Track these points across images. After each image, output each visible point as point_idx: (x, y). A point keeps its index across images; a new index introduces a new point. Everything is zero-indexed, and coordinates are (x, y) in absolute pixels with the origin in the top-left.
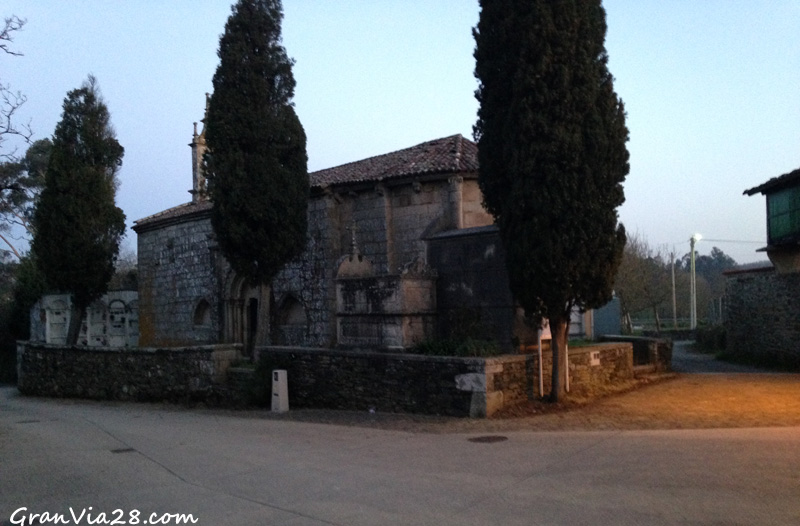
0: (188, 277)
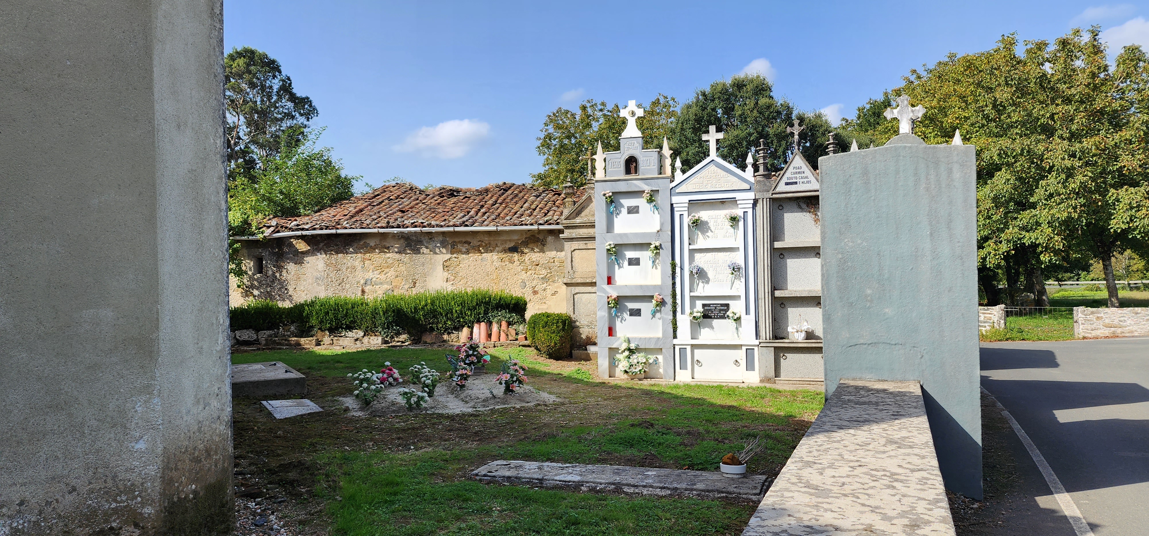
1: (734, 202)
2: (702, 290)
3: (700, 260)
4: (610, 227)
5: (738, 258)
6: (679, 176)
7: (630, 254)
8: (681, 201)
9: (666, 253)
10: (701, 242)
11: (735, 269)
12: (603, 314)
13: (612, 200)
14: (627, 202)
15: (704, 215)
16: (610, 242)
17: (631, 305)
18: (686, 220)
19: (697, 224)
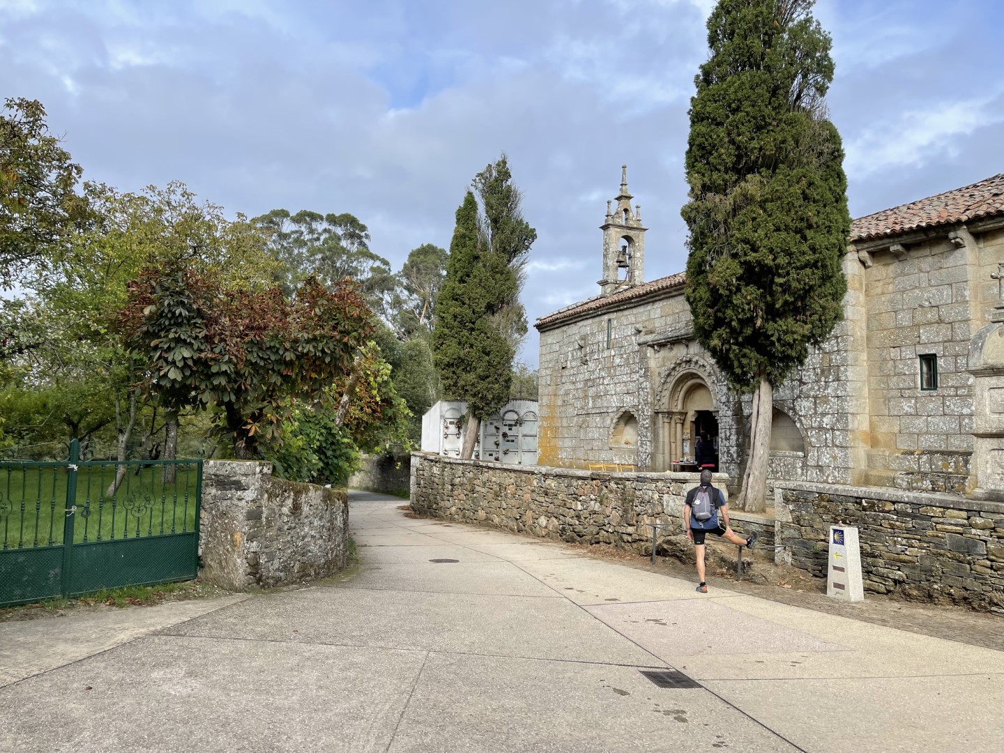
0: (606, 382)
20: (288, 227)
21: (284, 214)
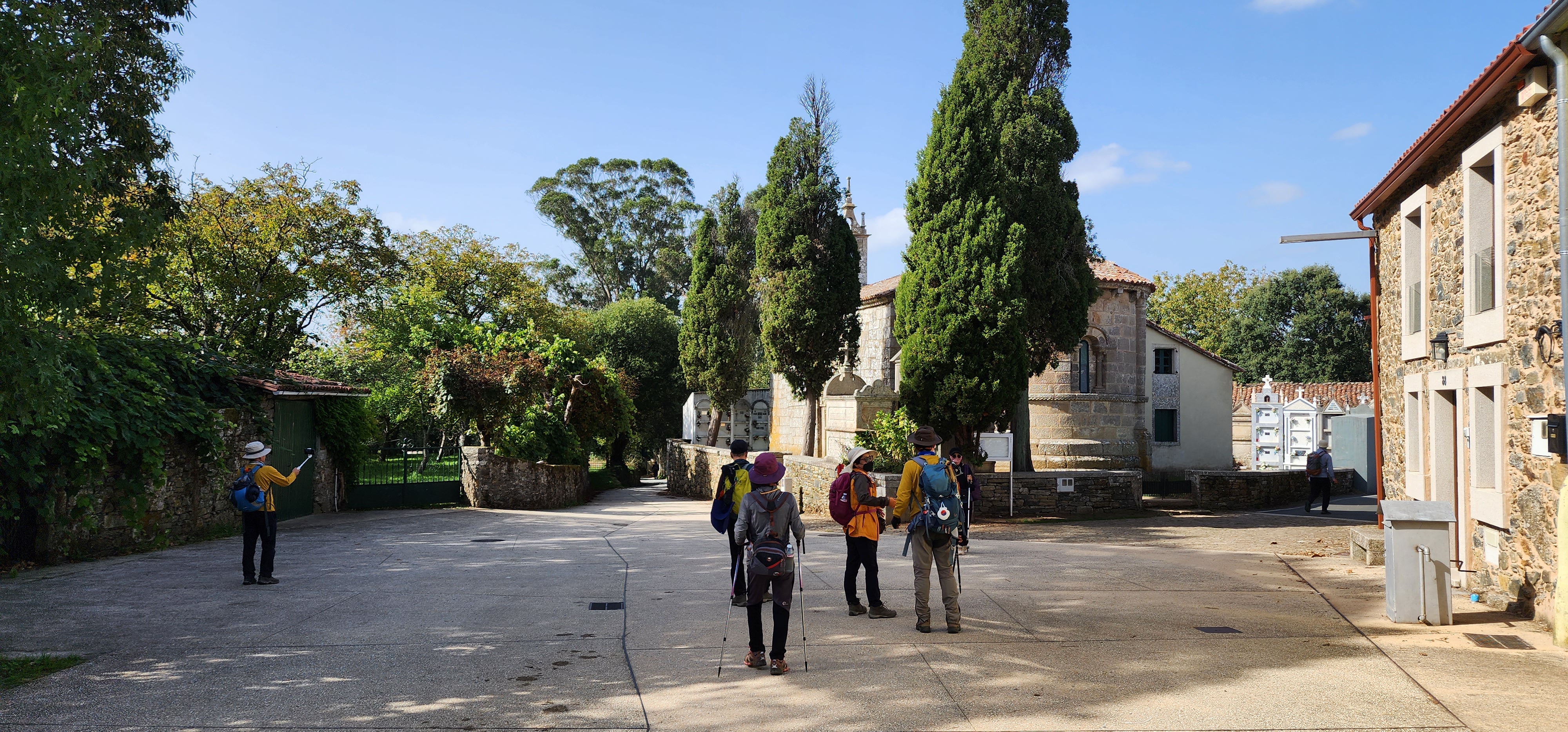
1: (1308, 414)
2: (1295, 445)
3: (1294, 434)
4: (1257, 421)
5: (1310, 434)
6: (1286, 404)
7: (1266, 431)
8: (1287, 414)
9: (1281, 432)
10: (1295, 428)
11: (1309, 438)
12: (1254, 453)
13: (1259, 411)
14: (1265, 412)
15: (1296, 418)
16: (1258, 427)
17: (1265, 450)
18: (1289, 420)
19: (1294, 422)
20: (598, 176)
21: (594, 162)
